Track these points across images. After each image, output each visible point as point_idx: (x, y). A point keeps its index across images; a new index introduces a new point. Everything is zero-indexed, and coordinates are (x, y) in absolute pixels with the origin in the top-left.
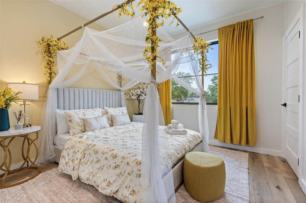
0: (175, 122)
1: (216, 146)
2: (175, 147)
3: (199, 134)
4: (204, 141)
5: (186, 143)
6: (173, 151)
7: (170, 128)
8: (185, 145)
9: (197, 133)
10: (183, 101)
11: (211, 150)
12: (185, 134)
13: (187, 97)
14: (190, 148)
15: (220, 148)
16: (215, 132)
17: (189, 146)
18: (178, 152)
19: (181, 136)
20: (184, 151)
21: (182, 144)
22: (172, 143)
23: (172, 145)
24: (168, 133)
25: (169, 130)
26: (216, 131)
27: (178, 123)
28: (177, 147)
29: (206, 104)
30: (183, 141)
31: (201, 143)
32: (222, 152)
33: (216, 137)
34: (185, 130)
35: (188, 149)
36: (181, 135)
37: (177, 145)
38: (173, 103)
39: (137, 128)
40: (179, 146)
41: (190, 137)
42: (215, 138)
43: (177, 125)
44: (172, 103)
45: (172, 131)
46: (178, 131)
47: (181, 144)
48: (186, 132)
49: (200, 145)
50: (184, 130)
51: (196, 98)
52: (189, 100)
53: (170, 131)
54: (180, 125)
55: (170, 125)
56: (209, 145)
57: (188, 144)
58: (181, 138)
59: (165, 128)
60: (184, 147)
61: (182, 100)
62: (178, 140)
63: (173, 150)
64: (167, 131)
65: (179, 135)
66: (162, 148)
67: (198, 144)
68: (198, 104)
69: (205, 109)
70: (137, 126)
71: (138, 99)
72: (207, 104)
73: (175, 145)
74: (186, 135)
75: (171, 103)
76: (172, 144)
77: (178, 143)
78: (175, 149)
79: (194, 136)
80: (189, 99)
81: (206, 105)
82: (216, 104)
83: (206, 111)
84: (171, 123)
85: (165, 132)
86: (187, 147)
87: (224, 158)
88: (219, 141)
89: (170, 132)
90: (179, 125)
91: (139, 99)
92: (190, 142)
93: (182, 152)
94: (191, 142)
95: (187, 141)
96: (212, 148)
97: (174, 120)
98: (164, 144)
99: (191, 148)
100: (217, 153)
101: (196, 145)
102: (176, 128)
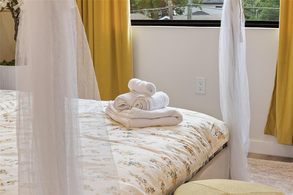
0: (143, 85)
1: (269, 157)
2: (141, 169)
3: (220, 124)
4: (234, 145)
5: (175, 153)
6: (134, 183)
7: (124, 106)
8: (173, 161)
9: (213, 120)
10: (171, 17)
11: (253, 169)
12: (175, 125)
13: (185, 4)
14: (188, 170)
15: (279, 163)
16: (269, 115)
17: (188, 162)
18: (150, 184)
19: (160, 131)
20: (170, 179)
21: (165, 159)
22: (129, 157)
23: (130, 163)
24: (119, 123)
25: (122, 113)
26: (270, 110)
27: (151, 90)
28: (148, 170)
29: (243, 24)
30: (169, 148)
31: (226, 151)
32: (283, 173)
33: (270, 130)
34: (175, 112)
35: (182, 175)
36: (161, 128)
37: (147, 164)
38: (134, 23)
39: (9, 111)
40: (153, 165)
41: (190, 135)
42: (266, 133)
43: (149, 96)
44: (132, 21)
45: (132, 116)
46: (154, 114)
47: (161, 160)
48: (179, 118)
49: (222, 156)
50: (170, 112)
51: (214, 6)
52: (189, 15)
53: (125, 117)
54: (158, 95)
55: (126, 96)
56: (250, 155)
57: (182, 156)
58: (161, 139)
59: (109, 108)
60: (171, 167)
61: (167, 15)
62: (153, 146)
63: (133, 179)
64: (113, 116)
65: (154, 130)
66: (95, 175)
67: (215, 154)
68: (217, 23)
69: (241, 41)
70: (9, 105)
71: (12, 10)
72: (249, 24)
73: (141, 162)
74: (177, 129)
75: (129, 23)
76: (129, 161)
77: (152, 155)
78: (140, 175)
79: (204, 129)
80: (189, 10)
81: (243, 28)
82: (275, 24)
83: (242, 47)
84: (127, 91)
85: (108, 121)
86: (180, 166)
87: (289, 190)
88: (279, 142)
89: (124, 120)
90: (153, 96)
91: (15, 8)
92: (191, 151)
93: (163, 184)
94: (193, 149)
95: (180, 146)
96: (256, 165)
97: (137, 81)
98: (103, 162)
99: (193, 170)
100: (272, 177)
101: (210, 159)
102: (144, 105)
